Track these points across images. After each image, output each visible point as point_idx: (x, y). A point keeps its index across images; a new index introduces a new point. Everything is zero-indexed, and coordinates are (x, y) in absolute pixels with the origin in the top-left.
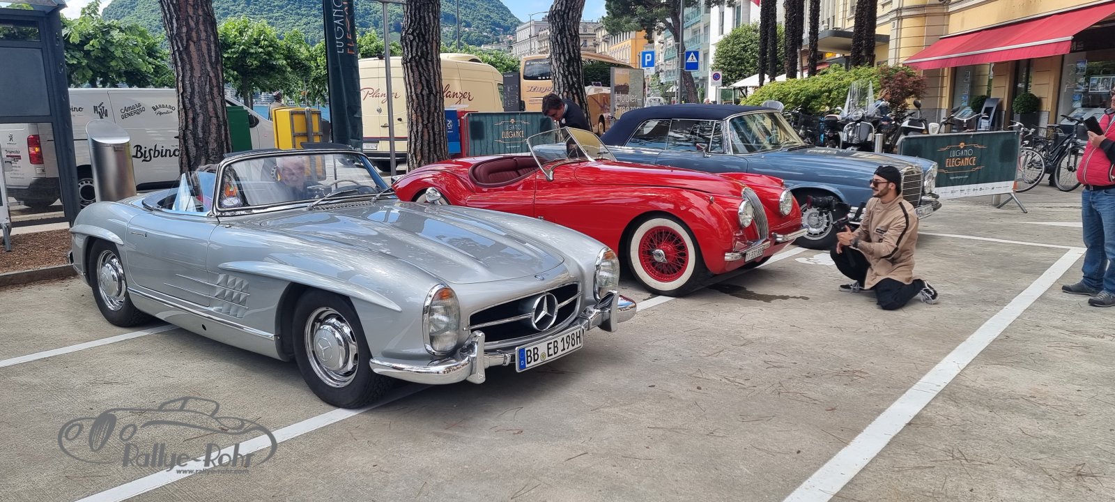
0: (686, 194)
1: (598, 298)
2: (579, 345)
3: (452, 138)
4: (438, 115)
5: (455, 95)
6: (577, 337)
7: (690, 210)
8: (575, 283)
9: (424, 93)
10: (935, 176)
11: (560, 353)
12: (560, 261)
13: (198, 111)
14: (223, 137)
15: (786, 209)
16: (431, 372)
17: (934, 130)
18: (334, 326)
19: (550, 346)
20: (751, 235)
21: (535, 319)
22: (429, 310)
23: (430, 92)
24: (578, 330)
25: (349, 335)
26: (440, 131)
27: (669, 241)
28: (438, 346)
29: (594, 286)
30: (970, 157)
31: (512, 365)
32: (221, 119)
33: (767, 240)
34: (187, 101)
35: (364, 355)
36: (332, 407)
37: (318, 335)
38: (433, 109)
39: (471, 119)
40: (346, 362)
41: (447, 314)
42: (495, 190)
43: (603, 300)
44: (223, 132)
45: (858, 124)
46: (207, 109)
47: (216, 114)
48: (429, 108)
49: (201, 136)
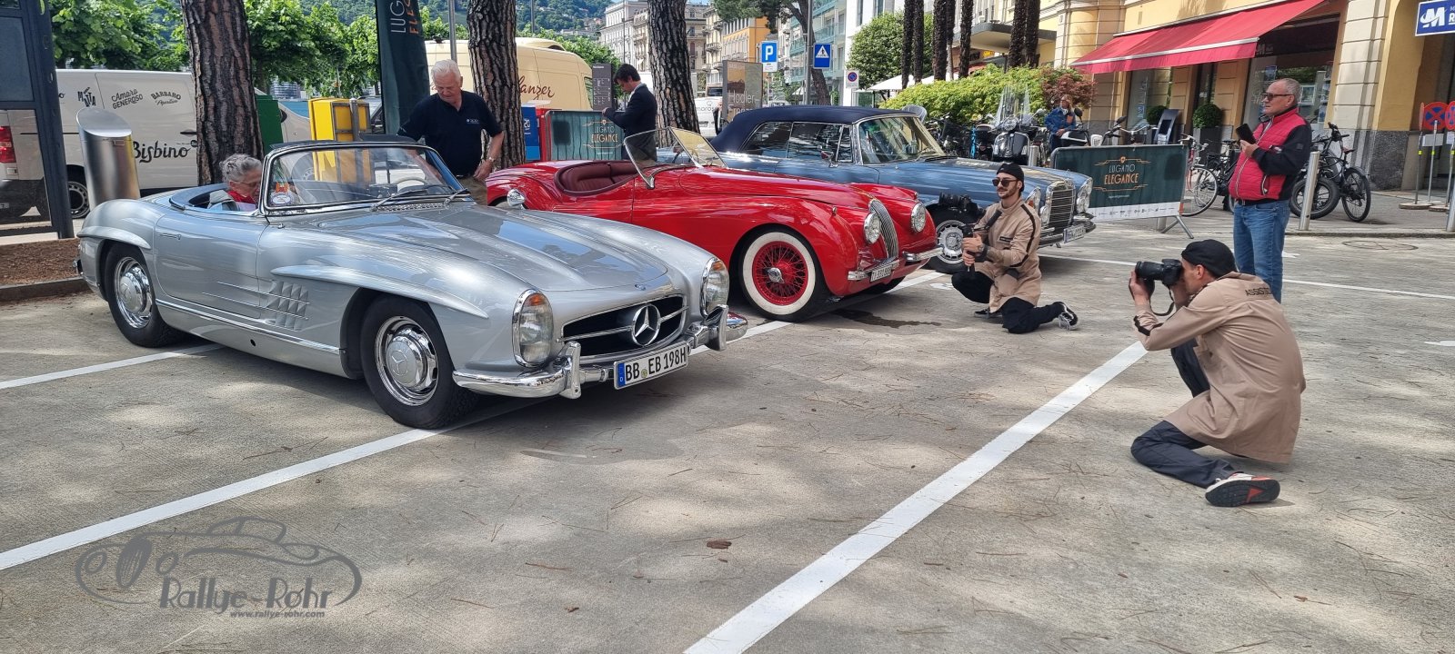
0: (807, 205)
1: (705, 313)
2: (684, 363)
3: (530, 142)
4: (514, 113)
5: (532, 89)
6: (682, 354)
7: (811, 224)
8: (680, 296)
9: (496, 84)
10: (1089, 193)
11: (662, 370)
12: (664, 271)
13: (221, 99)
14: (252, 131)
15: (919, 225)
16: (522, 384)
17: (1096, 142)
18: (409, 337)
19: (652, 362)
20: (879, 252)
21: (636, 332)
22: (518, 319)
23: (504, 83)
24: (682, 347)
25: (428, 348)
26: (515, 131)
27: (787, 258)
28: (530, 357)
29: (701, 302)
30: (1132, 173)
31: (610, 382)
32: (250, 110)
33: (897, 259)
34: (206, 86)
35: (445, 367)
36: (408, 428)
37: (390, 349)
38: (507, 104)
39: (554, 117)
40: (424, 377)
41: (538, 323)
42: (585, 199)
43: (711, 316)
44: (252, 125)
45: (1012, 135)
46: (232, 96)
47: (243, 102)
48: (503, 102)
49: (225, 128)
